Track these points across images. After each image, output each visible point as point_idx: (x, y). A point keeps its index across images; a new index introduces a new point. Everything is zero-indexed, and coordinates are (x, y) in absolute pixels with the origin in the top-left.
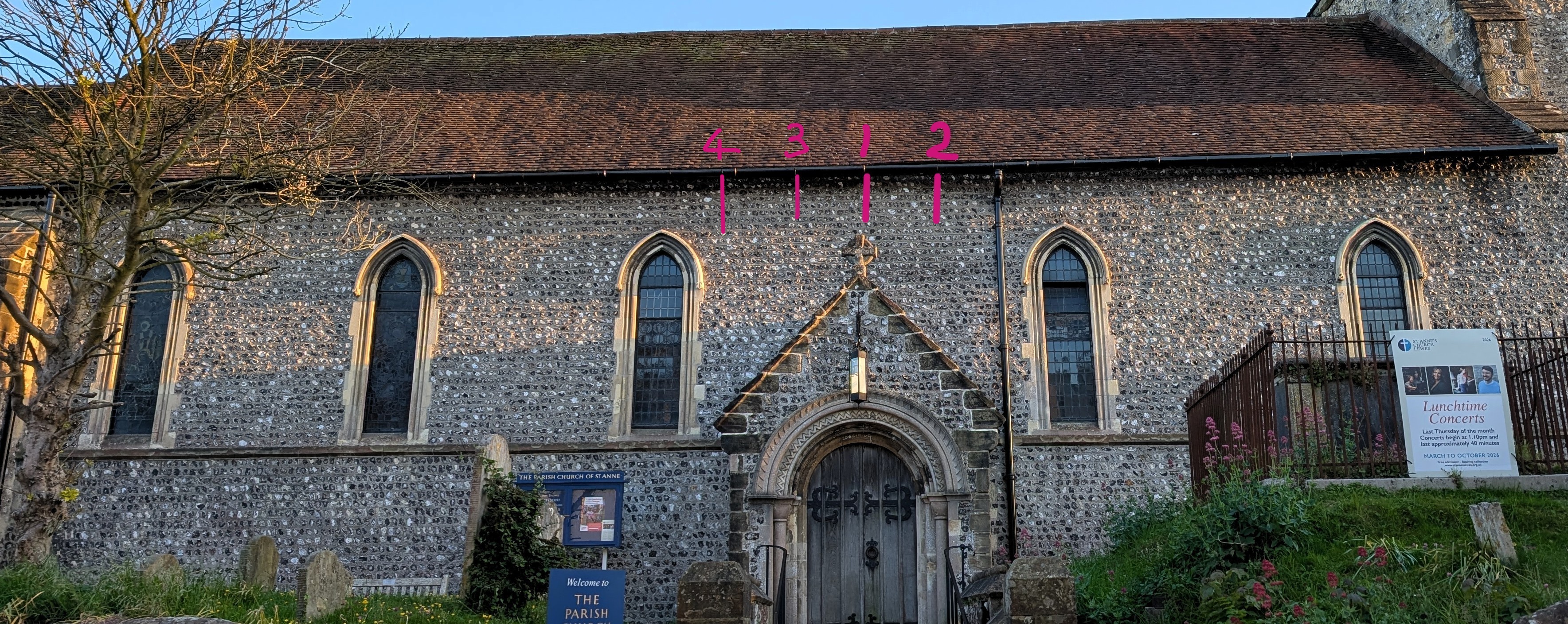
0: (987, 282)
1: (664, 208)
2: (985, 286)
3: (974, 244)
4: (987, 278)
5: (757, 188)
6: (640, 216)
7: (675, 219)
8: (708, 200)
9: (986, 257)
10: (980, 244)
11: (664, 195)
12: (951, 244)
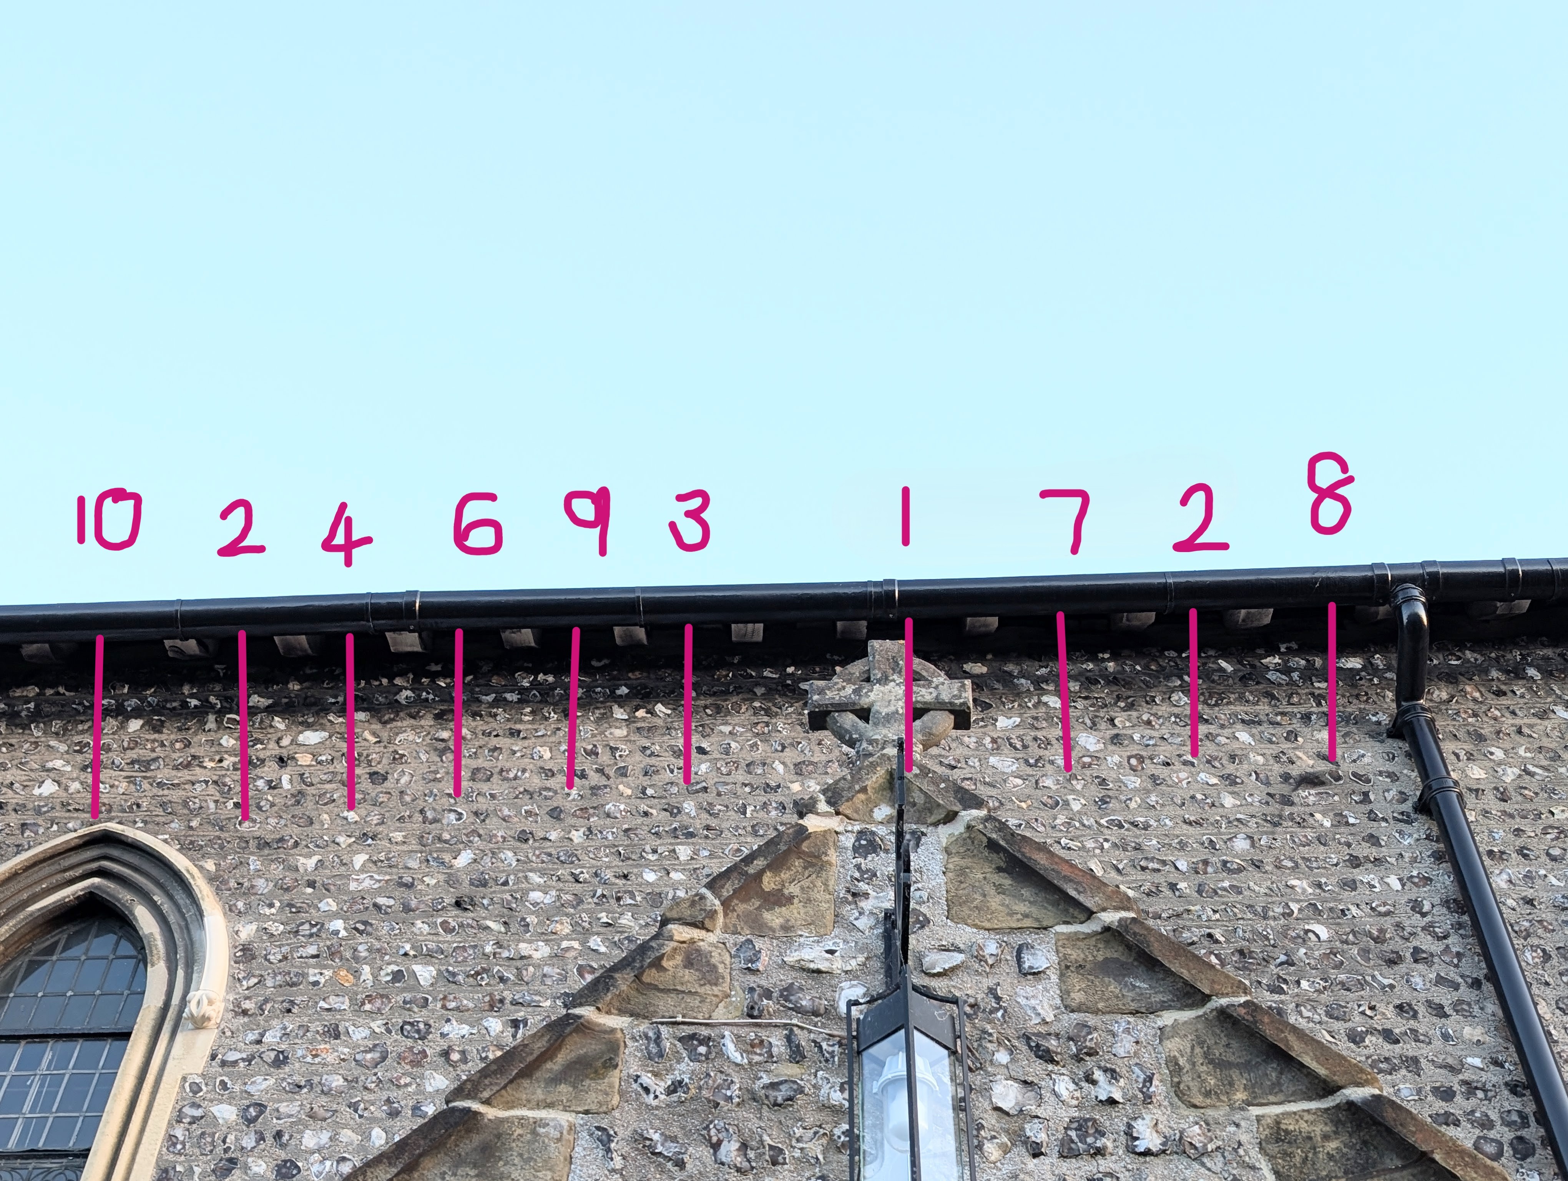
0: (1445, 997)
1: (146, 765)
2: (1439, 1011)
3: (1355, 862)
4: (1440, 981)
5: (500, 701)
6: (49, 788)
7: (176, 795)
8: (311, 737)
9: (1416, 906)
10: (1377, 861)
11: (157, 729)
12: (1257, 865)
